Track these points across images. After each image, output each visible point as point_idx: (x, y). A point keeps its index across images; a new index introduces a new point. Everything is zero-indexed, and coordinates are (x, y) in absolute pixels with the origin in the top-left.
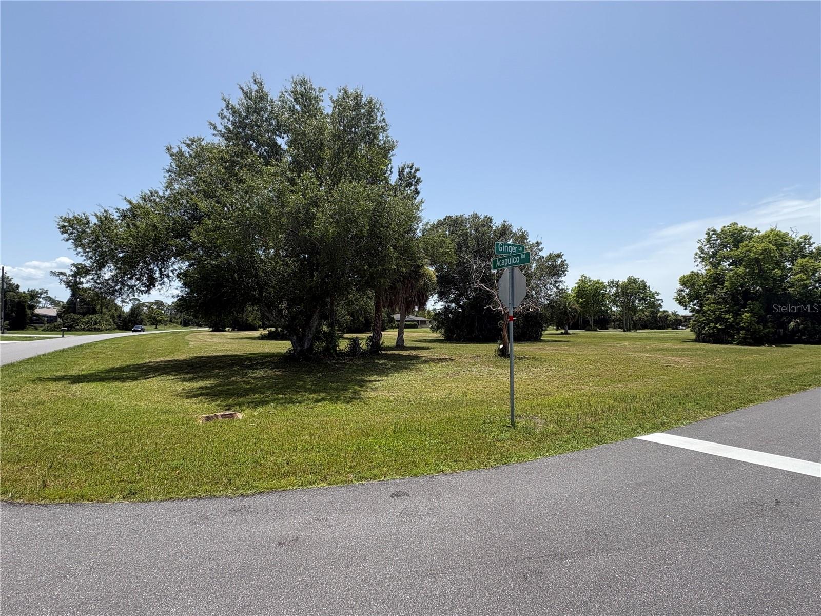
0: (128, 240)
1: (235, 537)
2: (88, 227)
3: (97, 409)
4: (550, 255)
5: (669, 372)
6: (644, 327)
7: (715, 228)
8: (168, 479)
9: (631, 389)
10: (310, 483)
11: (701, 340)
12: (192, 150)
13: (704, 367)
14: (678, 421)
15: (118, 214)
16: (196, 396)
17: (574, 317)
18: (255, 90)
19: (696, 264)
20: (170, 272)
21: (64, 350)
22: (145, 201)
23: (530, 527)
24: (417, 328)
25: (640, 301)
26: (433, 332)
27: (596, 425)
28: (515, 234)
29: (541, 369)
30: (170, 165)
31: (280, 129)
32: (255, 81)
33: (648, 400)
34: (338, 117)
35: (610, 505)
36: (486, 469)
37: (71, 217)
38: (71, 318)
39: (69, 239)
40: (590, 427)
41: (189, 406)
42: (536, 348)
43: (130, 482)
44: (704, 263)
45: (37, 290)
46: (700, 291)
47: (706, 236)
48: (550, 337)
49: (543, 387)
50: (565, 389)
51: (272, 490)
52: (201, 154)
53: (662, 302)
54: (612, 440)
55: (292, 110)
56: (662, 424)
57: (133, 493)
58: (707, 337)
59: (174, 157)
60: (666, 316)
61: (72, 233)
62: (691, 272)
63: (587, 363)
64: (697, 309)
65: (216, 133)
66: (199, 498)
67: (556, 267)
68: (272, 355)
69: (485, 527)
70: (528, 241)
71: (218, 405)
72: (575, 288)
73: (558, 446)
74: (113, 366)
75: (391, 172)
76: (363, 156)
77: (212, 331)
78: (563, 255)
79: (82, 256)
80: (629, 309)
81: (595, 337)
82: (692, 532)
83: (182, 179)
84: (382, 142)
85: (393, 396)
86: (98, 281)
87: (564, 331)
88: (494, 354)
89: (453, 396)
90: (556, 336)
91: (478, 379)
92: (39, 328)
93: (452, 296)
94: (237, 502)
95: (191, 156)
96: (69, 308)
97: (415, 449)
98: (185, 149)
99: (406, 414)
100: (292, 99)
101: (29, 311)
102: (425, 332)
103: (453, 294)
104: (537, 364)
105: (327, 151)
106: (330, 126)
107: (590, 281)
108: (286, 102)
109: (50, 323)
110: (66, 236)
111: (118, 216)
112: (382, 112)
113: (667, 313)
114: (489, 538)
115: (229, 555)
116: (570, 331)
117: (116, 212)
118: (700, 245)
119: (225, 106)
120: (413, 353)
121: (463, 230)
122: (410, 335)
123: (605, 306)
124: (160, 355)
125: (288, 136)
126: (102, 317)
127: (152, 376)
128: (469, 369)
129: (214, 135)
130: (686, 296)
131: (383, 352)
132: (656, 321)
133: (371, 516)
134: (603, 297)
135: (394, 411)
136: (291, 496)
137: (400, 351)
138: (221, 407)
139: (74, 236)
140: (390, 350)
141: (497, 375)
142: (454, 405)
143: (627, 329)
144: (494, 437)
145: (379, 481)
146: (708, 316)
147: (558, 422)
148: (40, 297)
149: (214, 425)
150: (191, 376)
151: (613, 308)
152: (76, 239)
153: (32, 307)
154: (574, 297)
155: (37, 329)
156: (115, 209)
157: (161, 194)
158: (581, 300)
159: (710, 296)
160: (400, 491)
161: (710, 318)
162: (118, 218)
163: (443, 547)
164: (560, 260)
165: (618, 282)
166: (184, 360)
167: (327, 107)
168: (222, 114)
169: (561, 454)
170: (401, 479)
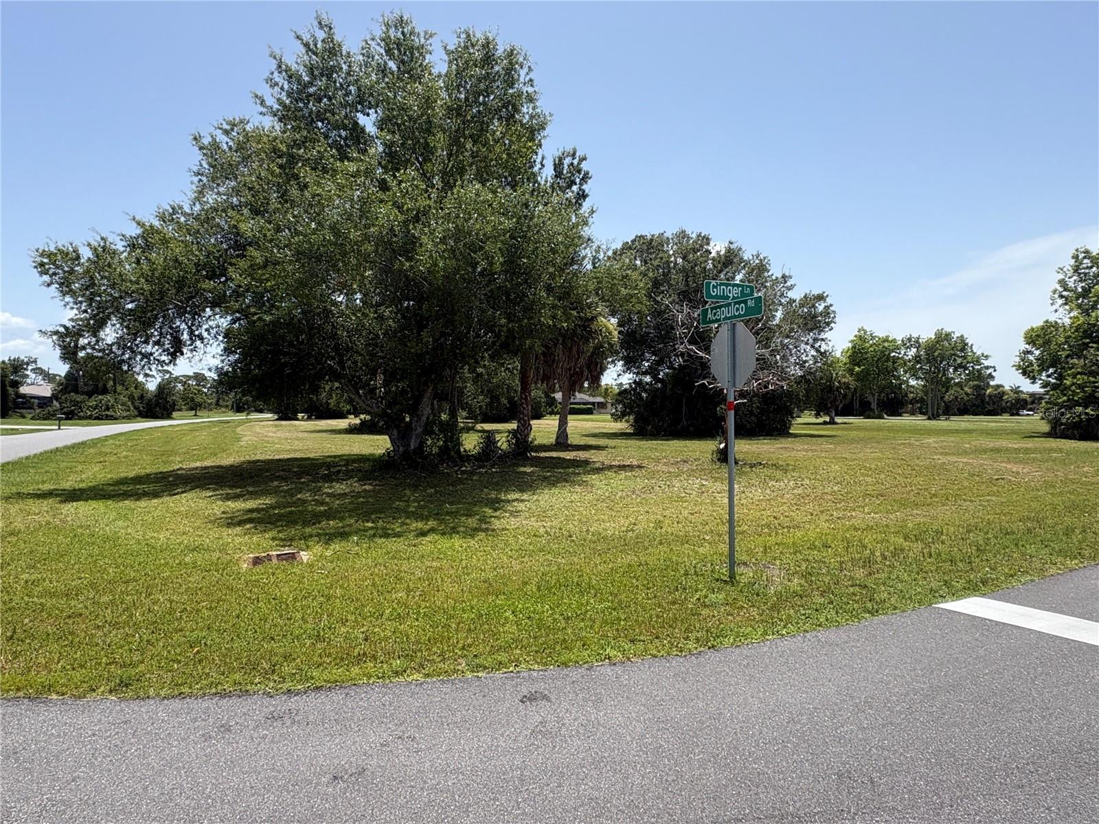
0: (138, 284)
1: (267, 764)
2: (79, 264)
3: (93, 544)
4: (805, 297)
5: (1000, 489)
6: (964, 411)
7: (1089, 248)
8: (179, 662)
9: (934, 518)
10: (397, 673)
11: (1059, 435)
12: (233, 140)
13: (1061, 481)
14: (1012, 576)
15: (124, 243)
16: (240, 523)
17: (845, 396)
18: (321, 38)
19: (1054, 308)
20: (204, 331)
21: (57, 450)
22: (164, 221)
23: (744, 764)
24: (592, 413)
25: (956, 370)
26: (616, 420)
27: (870, 582)
28: (747, 263)
29: (786, 483)
30: (198, 164)
31: (363, 101)
32: (320, 23)
33: (963, 539)
34: (457, 78)
35: (884, 726)
36: (681, 656)
37: (52, 249)
38: (71, 401)
39: (52, 283)
40: (860, 585)
41: (230, 540)
42: (781, 448)
43: (124, 666)
44: (1067, 307)
45: (22, 358)
46: (1059, 353)
47: (1072, 262)
48: (803, 429)
49: (787, 514)
50: (824, 517)
51: (335, 685)
52: (246, 144)
53: (995, 371)
54: (895, 608)
55: (383, 70)
56: (982, 582)
57: (124, 684)
58: (1068, 429)
59: (205, 151)
60: (1000, 394)
61: (55, 274)
62: (1045, 322)
63: (862, 475)
64: (1054, 383)
65: (264, 110)
66: (223, 695)
67: (815, 316)
68: (362, 459)
69: (669, 760)
70: (770, 274)
71: (274, 539)
72: (849, 349)
73: (803, 617)
74: (126, 474)
75: (543, 166)
76: (497, 142)
77: (277, 420)
78: (827, 296)
79: (72, 308)
80: (938, 382)
81: (879, 429)
82: (1024, 781)
83: (218, 185)
84: (527, 117)
85: (544, 527)
86: (97, 347)
87: (827, 419)
88: (710, 457)
89: (639, 528)
90: (815, 426)
91: (682, 499)
92: (26, 415)
93: (646, 364)
94: (281, 704)
95: (230, 148)
96: (69, 385)
97: (568, 618)
98: (222, 138)
99: (563, 557)
100: (382, 51)
101: (11, 390)
102: (604, 421)
103: (648, 361)
104: (778, 474)
105: (440, 135)
106: (444, 94)
107: (873, 338)
108: (373, 57)
109: (42, 407)
110: (46, 278)
111: (124, 246)
112: (529, 67)
113: (1001, 389)
114: (673, 781)
115: (253, 795)
116: (839, 420)
117: (121, 240)
118: (1061, 276)
119: (275, 67)
120: (582, 455)
121: (661, 258)
122: (578, 426)
123: (898, 378)
124: (195, 457)
125: (376, 112)
126: (116, 399)
127: (180, 490)
128: (668, 483)
129: (261, 114)
130: (1034, 361)
131: (533, 454)
132: (983, 401)
133: (485, 735)
134: (894, 363)
135: (544, 551)
136: (363, 696)
137: (561, 453)
138: (277, 542)
139: (59, 278)
140: (545, 451)
141: (713, 492)
142: (638, 543)
143: (933, 415)
144: (699, 599)
145: (506, 673)
146: (1072, 395)
147: (806, 575)
148: (26, 369)
149: (263, 571)
150: (238, 491)
151: (910, 380)
152: (63, 283)
153: (16, 384)
154: (845, 364)
155: (24, 417)
156: (119, 235)
157: (188, 210)
158: (857, 369)
159: (1075, 361)
160: (536, 692)
161: (1076, 398)
162: (124, 249)
163: (596, 794)
164: (823, 305)
165: (918, 338)
166: (232, 466)
167: (438, 63)
168: (271, 80)
169: (807, 632)
170: (542, 670)
